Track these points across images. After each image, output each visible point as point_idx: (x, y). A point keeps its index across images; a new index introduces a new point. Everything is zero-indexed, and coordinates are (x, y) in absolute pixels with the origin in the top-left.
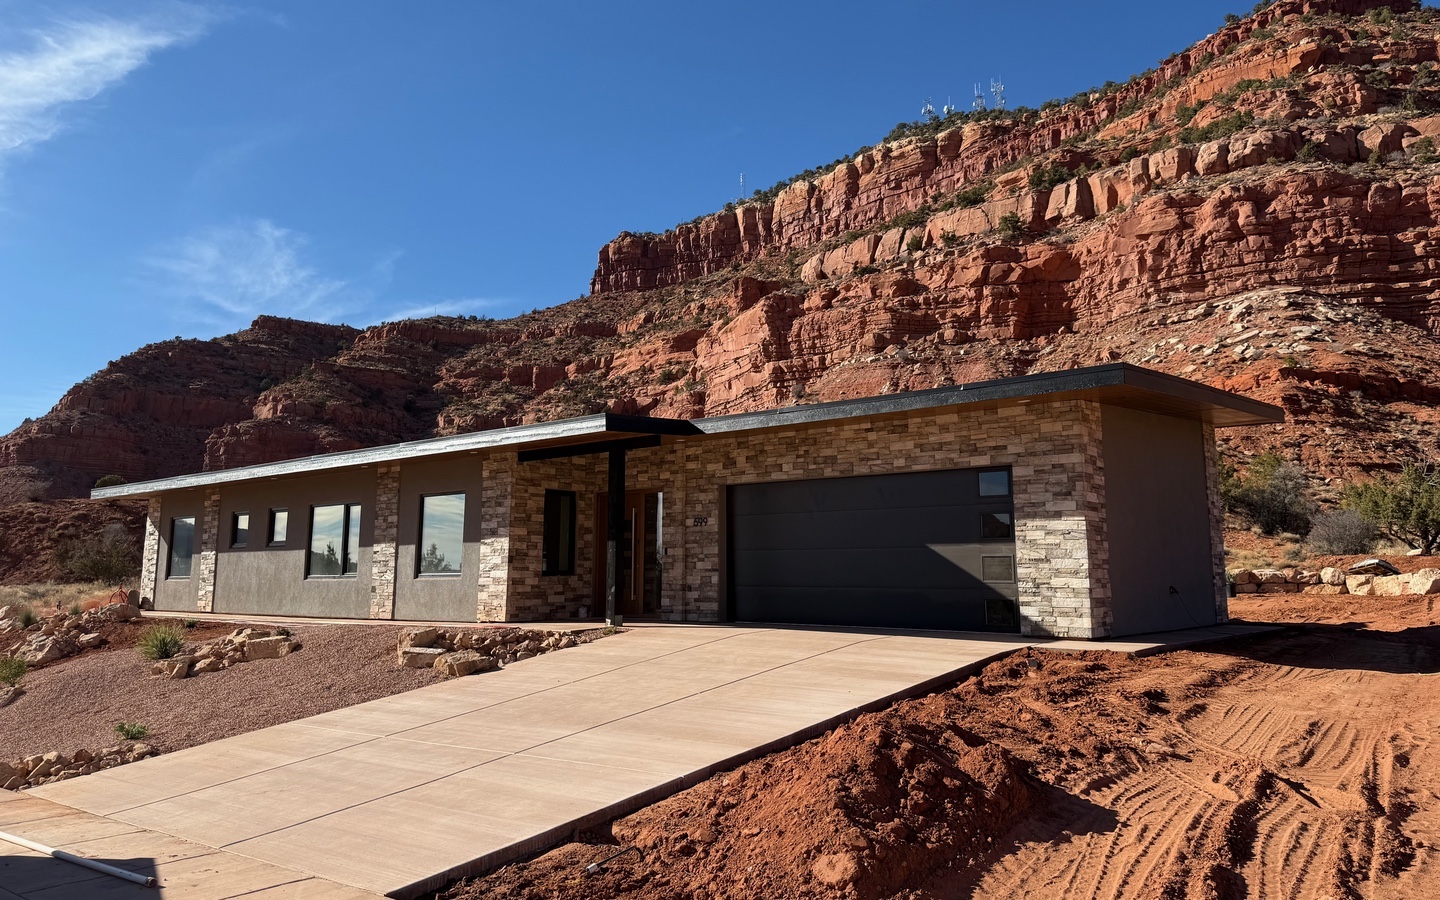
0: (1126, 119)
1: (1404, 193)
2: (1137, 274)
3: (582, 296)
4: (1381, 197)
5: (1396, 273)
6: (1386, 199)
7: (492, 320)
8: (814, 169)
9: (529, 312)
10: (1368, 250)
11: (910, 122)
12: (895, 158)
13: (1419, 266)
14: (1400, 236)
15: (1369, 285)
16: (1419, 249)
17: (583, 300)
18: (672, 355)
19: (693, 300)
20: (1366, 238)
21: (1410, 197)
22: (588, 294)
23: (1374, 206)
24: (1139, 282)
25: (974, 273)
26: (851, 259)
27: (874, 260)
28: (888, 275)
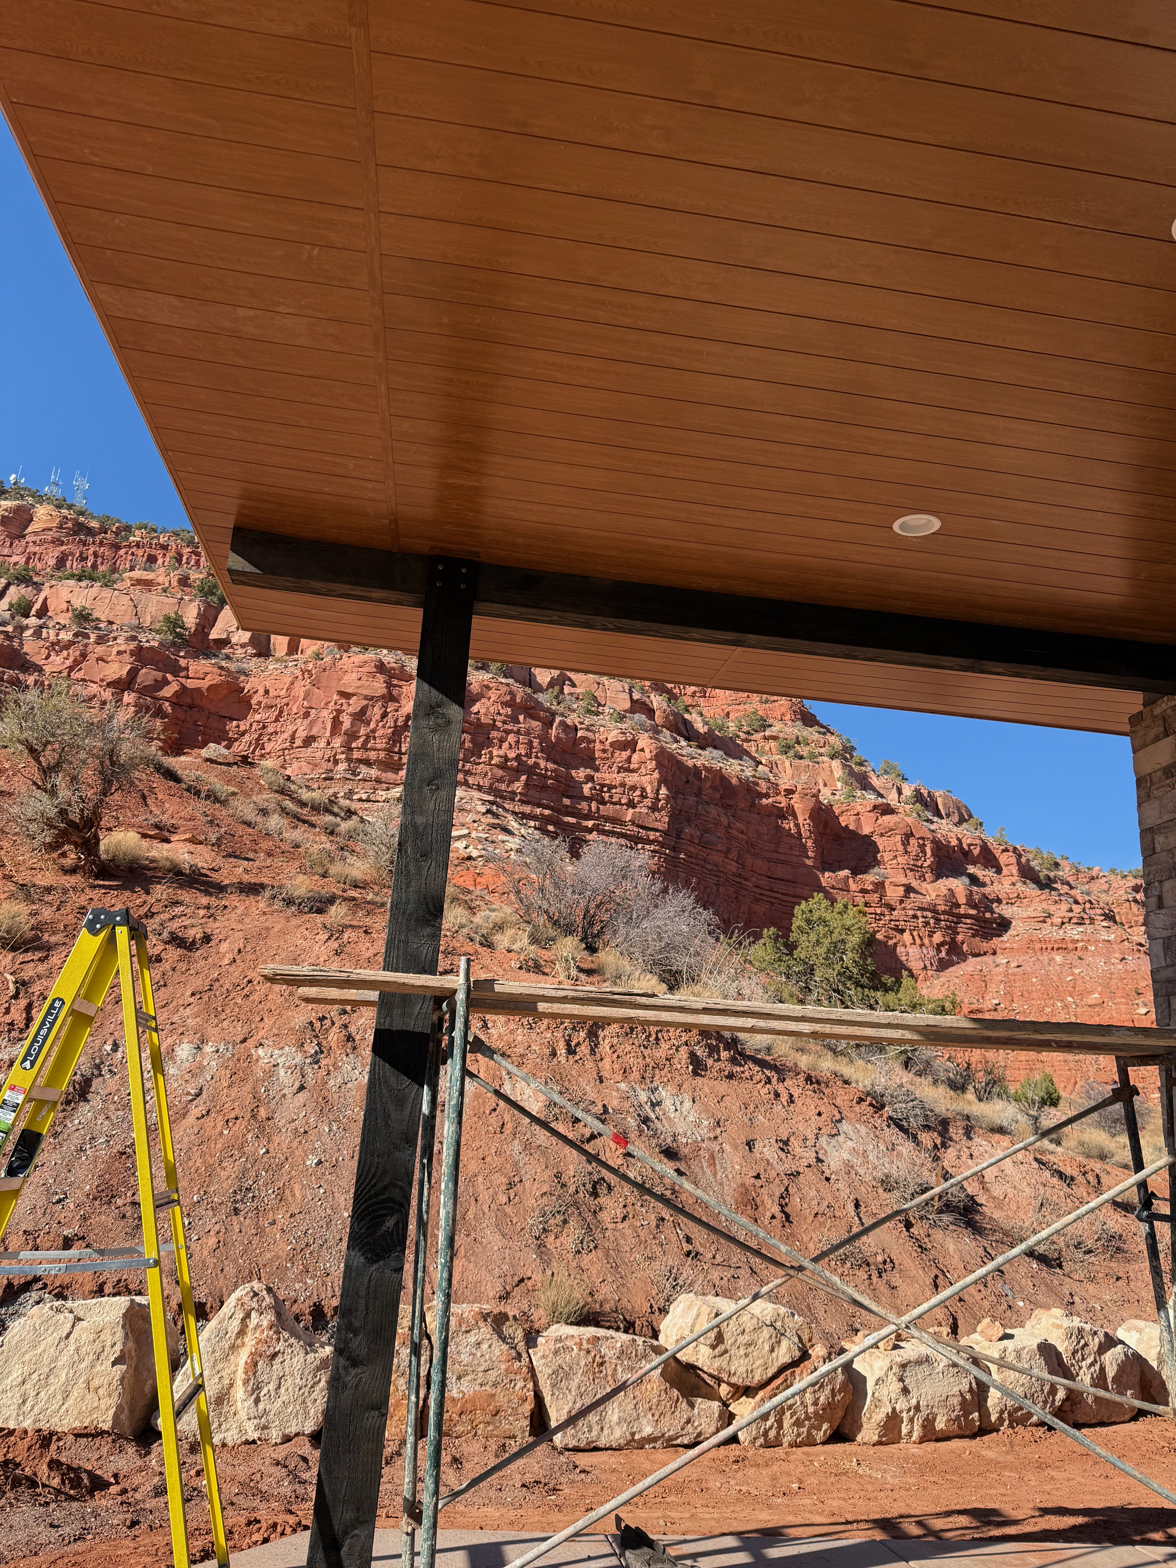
1: (579, 735)
2: (328, 734)
4: (564, 731)
5: (567, 806)
6: (566, 734)
10: (550, 778)
13: (584, 805)
14: (573, 772)
15: (547, 812)
16: (587, 789)
20: (550, 766)
21: (584, 738)
23: (557, 737)
24: (328, 743)
25: (118, 670)
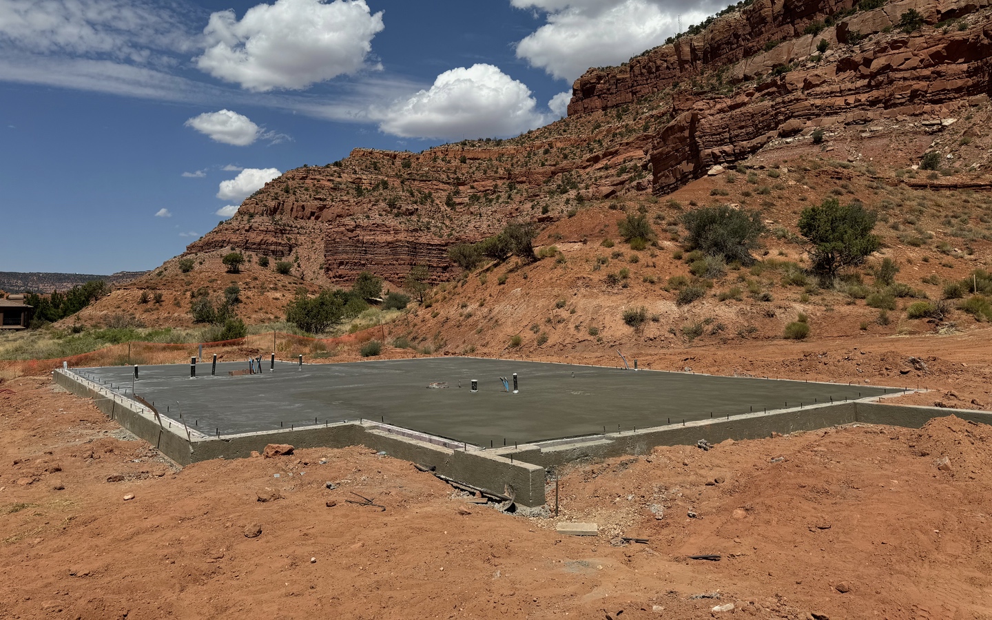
3: (562, 118)
7: (501, 140)
8: (736, 5)
17: (562, 120)
18: (628, 154)
22: (566, 116)
26: (770, 63)
27: (790, 62)
28: (801, 71)
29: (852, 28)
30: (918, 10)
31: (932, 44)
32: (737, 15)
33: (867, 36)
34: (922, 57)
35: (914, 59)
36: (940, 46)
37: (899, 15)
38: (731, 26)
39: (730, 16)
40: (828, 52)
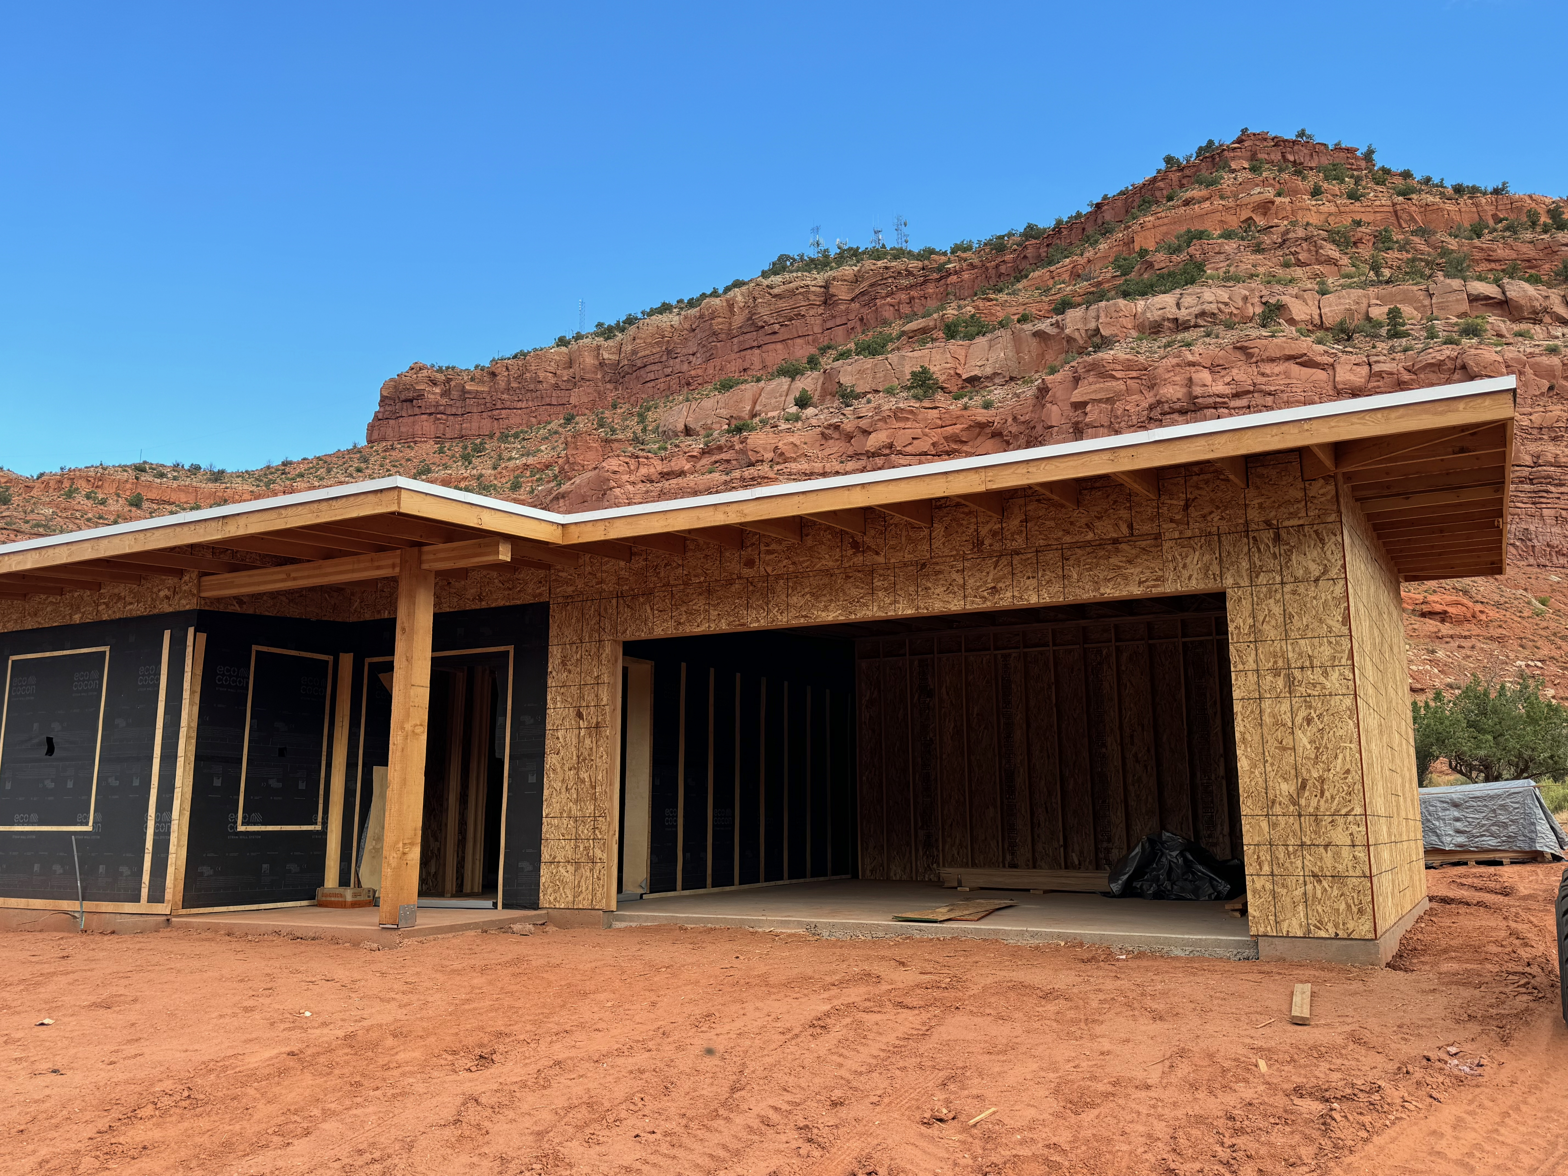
0: (1052, 268)
1: (1372, 371)
3: (355, 447)
4: (1349, 372)
6: (1354, 375)
7: (222, 472)
8: (674, 303)
9: (277, 462)
11: (794, 253)
12: (775, 296)
17: (355, 450)
19: (510, 459)
21: (1378, 374)
22: (363, 442)
23: (1341, 382)
26: (724, 412)
27: (754, 416)
28: (771, 435)
29: (846, 380)
30: (932, 369)
31: (948, 423)
32: (673, 319)
33: (865, 394)
34: (935, 439)
35: (925, 441)
36: (958, 426)
37: (907, 371)
38: (663, 337)
39: (665, 319)
40: (810, 411)
